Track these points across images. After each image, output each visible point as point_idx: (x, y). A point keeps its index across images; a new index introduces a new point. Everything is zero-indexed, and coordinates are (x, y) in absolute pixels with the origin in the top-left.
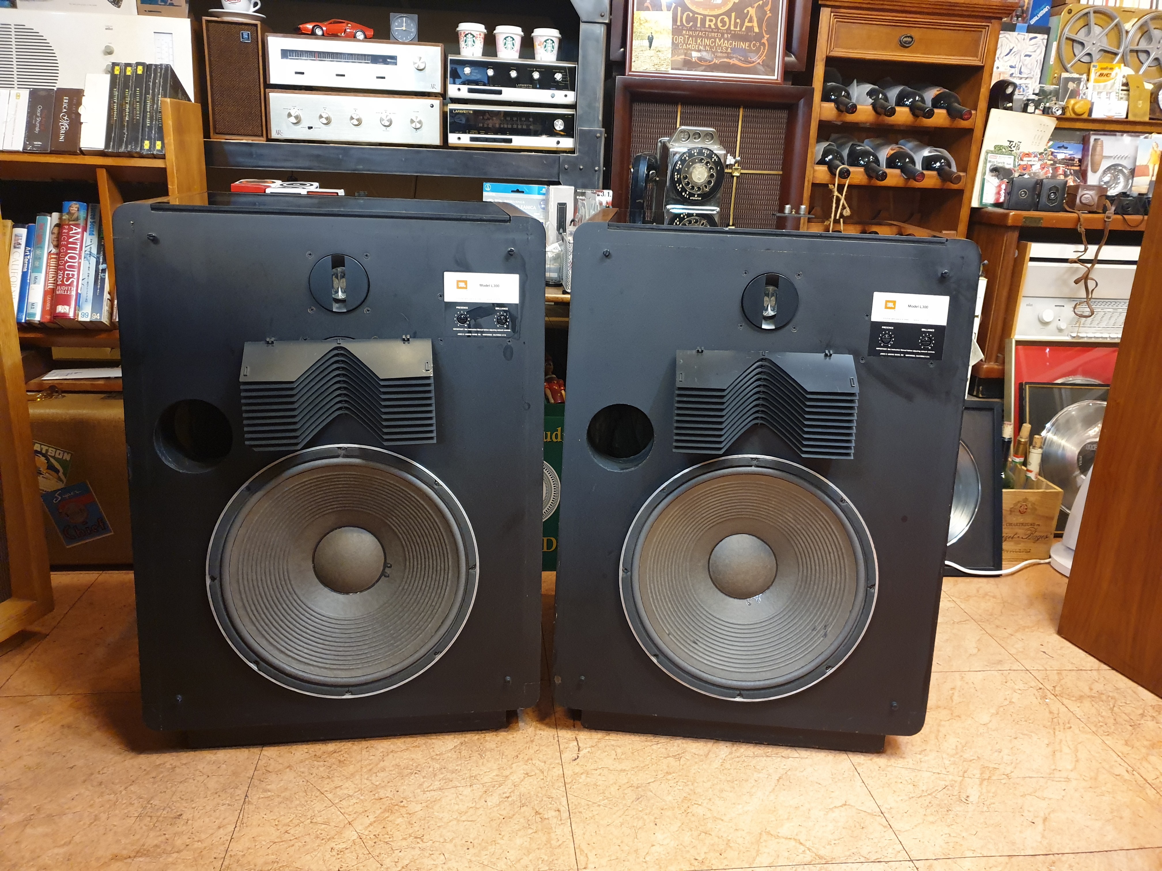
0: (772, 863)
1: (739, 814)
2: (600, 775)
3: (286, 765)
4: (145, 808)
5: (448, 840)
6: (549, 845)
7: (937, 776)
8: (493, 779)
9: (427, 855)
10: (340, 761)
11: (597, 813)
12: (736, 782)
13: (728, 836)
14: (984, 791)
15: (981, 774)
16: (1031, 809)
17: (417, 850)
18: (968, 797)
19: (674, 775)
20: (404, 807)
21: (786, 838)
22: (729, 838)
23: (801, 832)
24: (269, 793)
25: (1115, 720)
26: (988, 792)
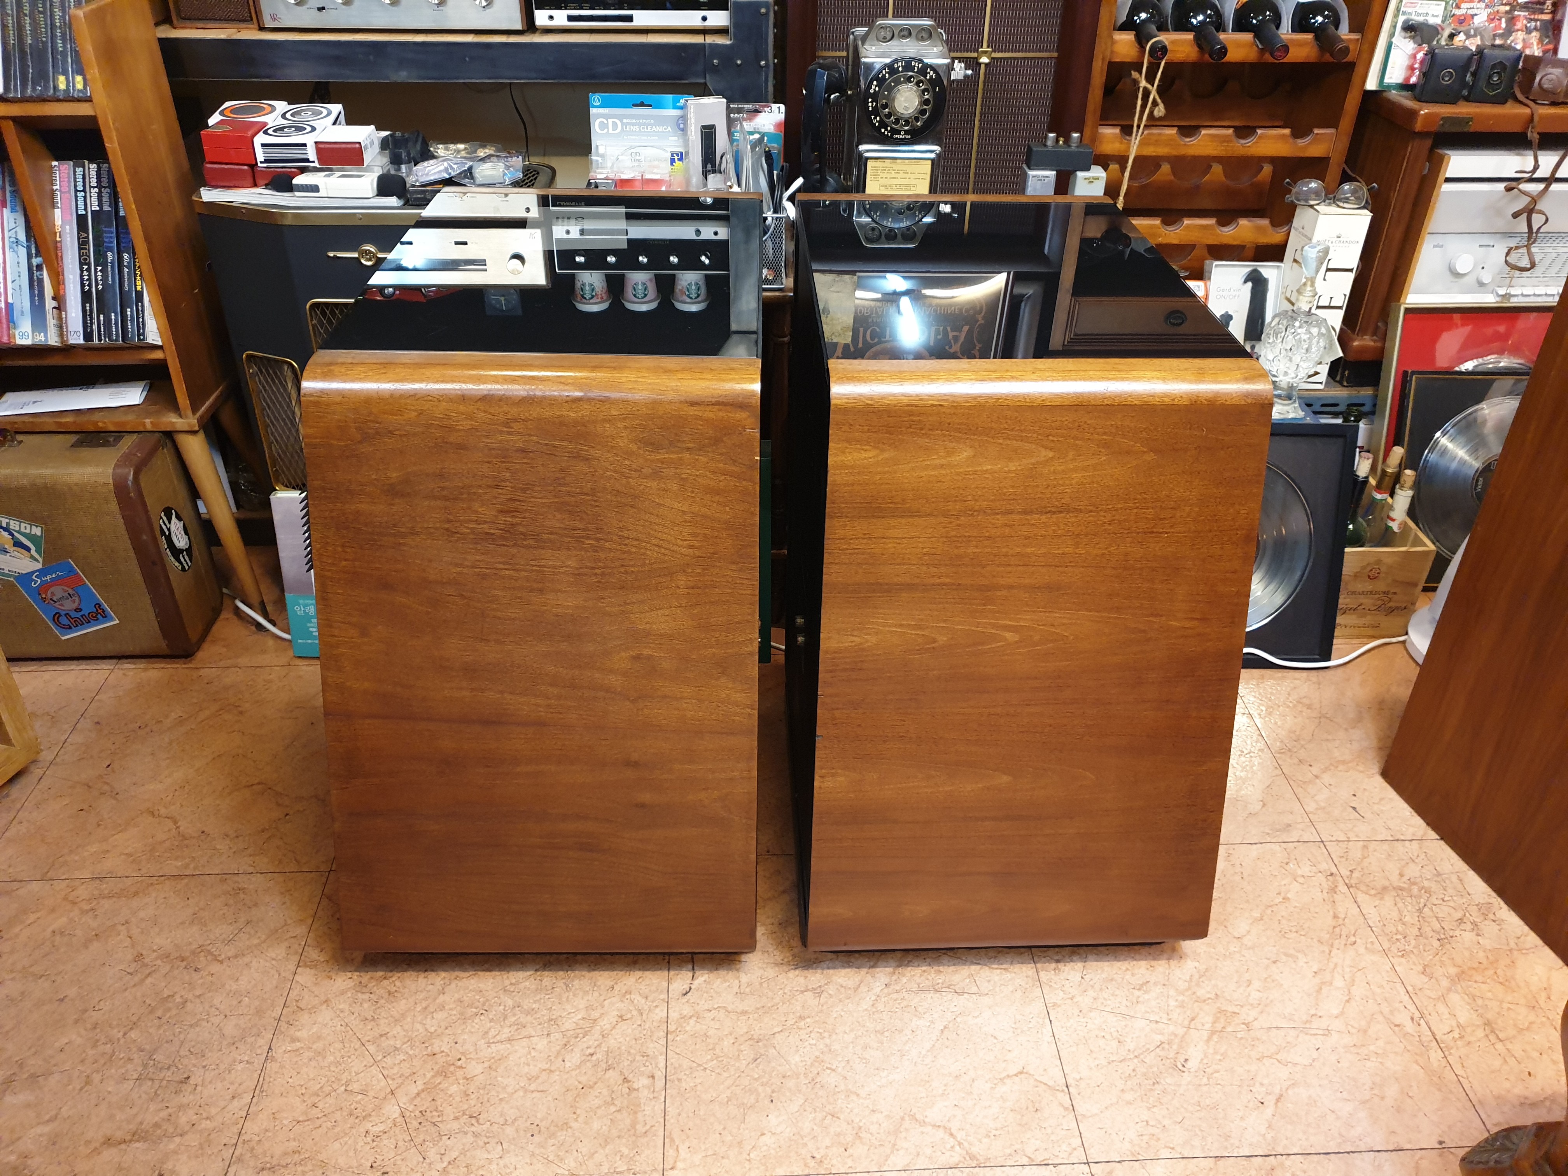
0: (908, 1165)
1: (880, 1087)
2: (713, 1019)
3: (323, 998)
4: (145, 1066)
5: (509, 1122)
6: (632, 1132)
7: (1154, 1025)
8: (577, 1024)
9: (481, 1143)
10: (390, 993)
11: (699, 1081)
12: (886, 1034)
13: (860, 1121)
14: (1211, 1051)
15: (1215, 1022)
16: (1265, 1082)
17: (470, 1135)
18: (1186, 1060)
19: (808, 1020)
20: (461, 1067)
21: (934, 1126)
22: (861, 1124)
23: (955, 1116)
24: (298, 1044)
25: (1420, 929)
26: (1216, 1053)
